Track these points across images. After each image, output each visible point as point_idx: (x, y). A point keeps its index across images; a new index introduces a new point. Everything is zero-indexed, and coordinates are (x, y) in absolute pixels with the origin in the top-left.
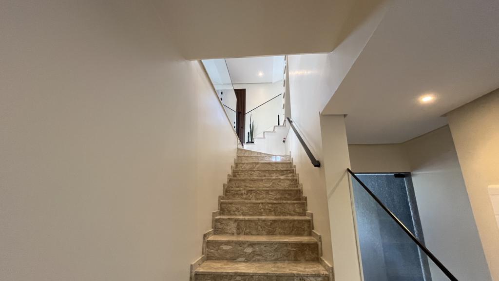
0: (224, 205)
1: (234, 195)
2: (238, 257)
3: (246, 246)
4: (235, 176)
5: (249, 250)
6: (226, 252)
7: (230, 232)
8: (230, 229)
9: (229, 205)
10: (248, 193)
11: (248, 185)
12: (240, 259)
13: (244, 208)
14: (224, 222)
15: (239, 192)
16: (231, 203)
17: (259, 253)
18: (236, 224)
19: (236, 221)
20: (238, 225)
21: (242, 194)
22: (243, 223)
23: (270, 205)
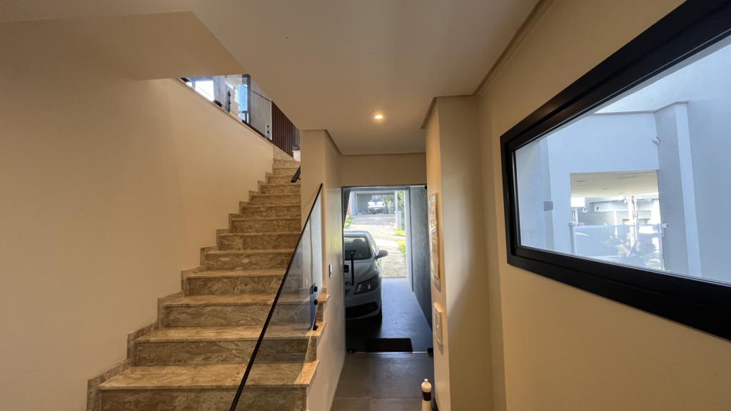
0: (236, 223)
1: (252, 213)
2: (236, 267)
3: (243, 257)
4: (264, 193)
5: (246, 261)
6: (225, 263)
7: (236, 247)
8: (237, 245)
9: (242, 223)
10: (267, 210)
11: (273, 202)
12: (238, 268)
13: (257, 226)
14: (230, 238)
15: (257, 210)
16: (244, 221)
17: (255, 262)
18: (242, 239)
19: (242, 237)
20: (244, 241)
21: (261, 212)
22: (249, 239)
23: (284, 222)
